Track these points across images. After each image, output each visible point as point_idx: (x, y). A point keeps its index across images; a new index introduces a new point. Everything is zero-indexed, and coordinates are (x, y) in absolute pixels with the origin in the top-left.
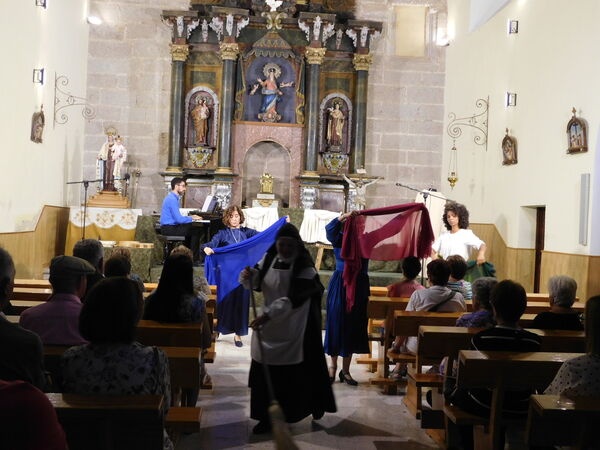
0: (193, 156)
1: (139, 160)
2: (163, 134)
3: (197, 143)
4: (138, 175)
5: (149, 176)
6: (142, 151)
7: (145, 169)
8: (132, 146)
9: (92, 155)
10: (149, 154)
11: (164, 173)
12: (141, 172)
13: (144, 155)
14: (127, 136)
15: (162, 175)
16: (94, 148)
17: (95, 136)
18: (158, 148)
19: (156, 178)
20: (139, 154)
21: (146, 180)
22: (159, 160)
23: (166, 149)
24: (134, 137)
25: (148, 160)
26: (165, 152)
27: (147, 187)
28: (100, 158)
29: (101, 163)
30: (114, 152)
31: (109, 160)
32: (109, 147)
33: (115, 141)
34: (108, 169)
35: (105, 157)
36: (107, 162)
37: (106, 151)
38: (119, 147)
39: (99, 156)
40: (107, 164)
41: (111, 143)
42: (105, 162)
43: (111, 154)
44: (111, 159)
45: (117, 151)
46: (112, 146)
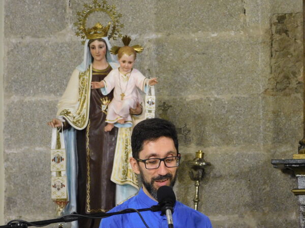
1: (201, 119)
2: (281, 19)
4: (200, 171)
5: (237, 176)
6: (209, 85)
7: (224, 149)
8: (175, 71)
9: (36, 110)
10: (235, 95)
11: (291, 162)
12: (208, 161)
13: (216, 100)
14: (153, 36)
15: (287, 169)
16: (42, 87)
17: (43, 41)
18: (269, 71)
19: (265, 183)
20: (198, 97)
21: (227, 190)
22: (274, 112)
23: (294, 73)
24: (178, 36)
25: (231, 117)
26: (294, 84)
27: (232, 216)
28: (64, 121)
29: (66, 139)
30: (111, 96)
31: (96, 129)
32: (92, 81)
33: (113, 57)
34: (91, 161)
35: (80, 118)
36: (87, 135)
37: (83, 98)
38: (128, 78)
39: (61, 114)
40: (88, 144)
41: (100, 67)
42: (80, 135)
43: (100, 104)
44: (100, 125)
45: (124, 96)
46: (105, 76)
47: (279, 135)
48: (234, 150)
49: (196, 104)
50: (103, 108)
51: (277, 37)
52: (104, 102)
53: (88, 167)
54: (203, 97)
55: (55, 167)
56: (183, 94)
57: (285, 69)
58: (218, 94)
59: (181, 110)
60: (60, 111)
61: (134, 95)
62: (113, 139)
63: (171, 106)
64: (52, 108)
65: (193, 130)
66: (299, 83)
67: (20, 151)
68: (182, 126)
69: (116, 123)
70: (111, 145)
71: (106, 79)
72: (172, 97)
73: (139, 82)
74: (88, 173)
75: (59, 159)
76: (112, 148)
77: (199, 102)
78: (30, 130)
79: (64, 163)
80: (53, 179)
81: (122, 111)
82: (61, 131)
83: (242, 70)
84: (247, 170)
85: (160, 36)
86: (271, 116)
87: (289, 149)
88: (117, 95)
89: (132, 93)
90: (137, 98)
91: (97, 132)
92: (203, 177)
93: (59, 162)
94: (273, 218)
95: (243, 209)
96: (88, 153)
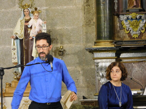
0: (126, 24)
1: (62, 35)
2: (87, 1)
3: (130, 8)
4: (62, 53)
5: (74, 54)
6: (64, 24)
7: (69, 45)
8: (52, 19)
9: (6, 33)
10: (73, 27)
11: (92, 49)
12: (64, 49)
13: (66, 29)
14: (45, 8)
15: (91, 51)
16: (8, 26)
17: (8, 10)
18: (84, 19)
19: (83, 56)
20: (60, 28)
21: (71, 58)
22: (86, 32)
23: (92, 19)
24: (53, 8)
25: (71, 34)
26: (92, 23)
27: (72, 67)
28: (16, 36)
29: (16, 42)
30: (31, 28)
31: (27, 39)
32: (25, 23)
33: (31, 14)
34: (25, 50)
35: (21, 35)
36: (24, 41)
37: (22, 28)
38: (37, 21)
39: (14, 34)
40: (24, 44)
41: (27, 18)
42: (21, 41)
43: (28, 30)
44: (28, 37)
45: (36, 27)
46: (29, 21)
47: (87, 40)
48: (73, 45)
49: (60, 30)
50: (29, 32)
51: (86, 7)
52: (29, 30)
53: (24, 52)
54: (62, 28)
55: (13, 52)
56: (55, 27)
57: (89, 18)
58: (67, 27)
59: (55, 32)
60: (14, 33)
61: (39, 27)
62: (32, 42)
63: (51, 31)
64: (12, 32)
65: (59, 39)
66: (94, 22)
67: (1, 47)
68: (55, 38)
69: (33, 37)
70: (32, 44)
71: (29, 22)
72: (52, 28)
73: (40, 23)
74: (24, 53)
75: (14, 49)
76: (32, 45)
77: (61, 29)
78: (4, 40)
79: (16, 50)
80: (12, 56)
81: (35, 32)
82: (15, 40)
83: (75, 19)
84: (77, 52)
85: (47, 8)
86: (85, 33)
87: (91, 45)
88: (33, 27)
89: (38, 26)
90: (40, 28)
91: (27, 40)
92: (63, 54)
93: (14, 50)
94: (86, 68)
95: (76, 65)
96: (24, 47)
